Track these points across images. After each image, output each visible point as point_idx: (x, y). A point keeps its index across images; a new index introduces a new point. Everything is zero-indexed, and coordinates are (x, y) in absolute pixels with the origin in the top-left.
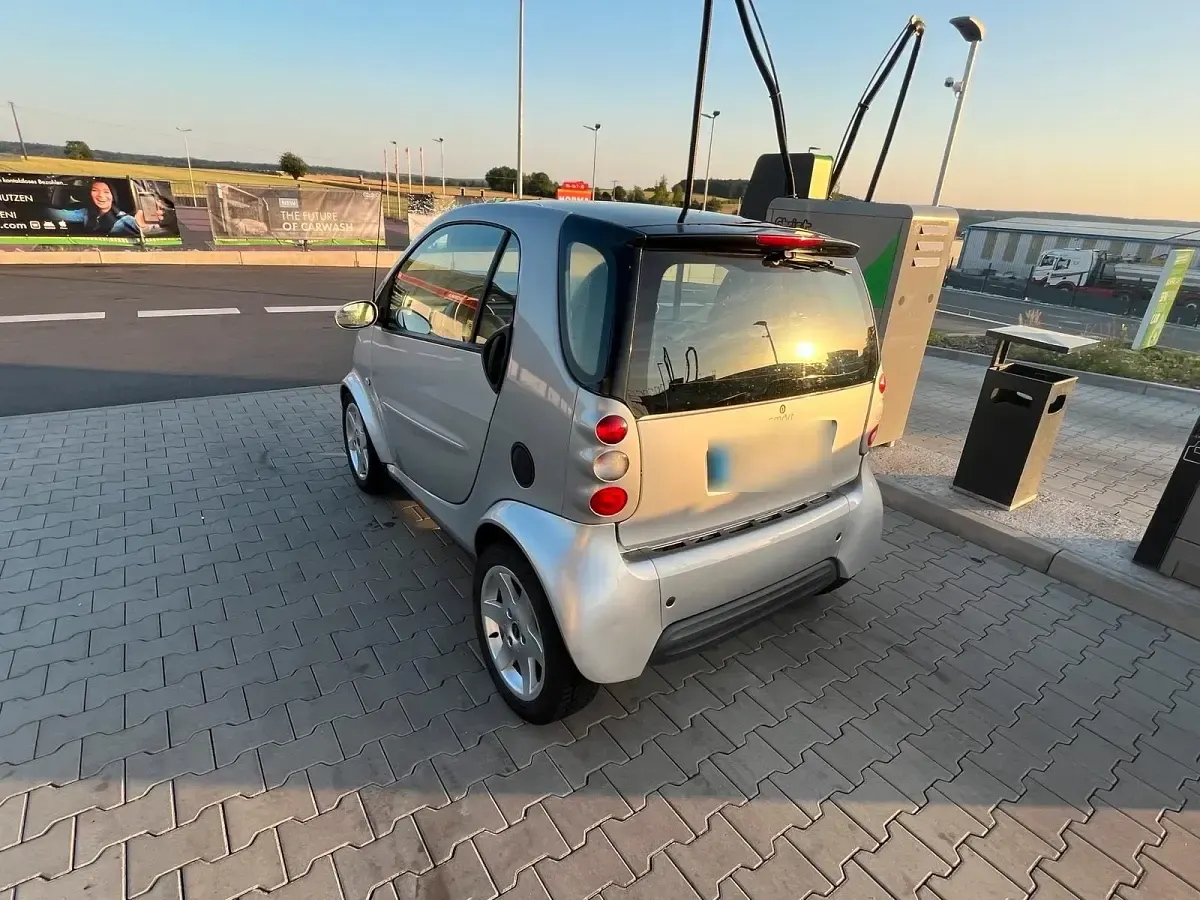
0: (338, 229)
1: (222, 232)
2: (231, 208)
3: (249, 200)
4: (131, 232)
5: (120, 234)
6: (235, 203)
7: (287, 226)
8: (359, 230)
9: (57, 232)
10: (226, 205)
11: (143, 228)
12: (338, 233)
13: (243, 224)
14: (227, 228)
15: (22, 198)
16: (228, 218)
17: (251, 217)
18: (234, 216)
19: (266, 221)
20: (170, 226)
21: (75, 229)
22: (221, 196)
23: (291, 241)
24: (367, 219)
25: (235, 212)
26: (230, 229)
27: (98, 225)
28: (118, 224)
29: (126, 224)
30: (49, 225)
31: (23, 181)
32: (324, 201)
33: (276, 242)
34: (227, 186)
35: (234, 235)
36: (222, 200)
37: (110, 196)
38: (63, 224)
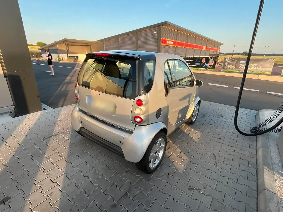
0: (256, 69)
1: (224, 68)
2: (228, 63)
3: (233, 61)
4: (206, 67)
5: (205, 68)
6: (229, 62)
7: (240, 67)
8: (263, 69)
9: (195, 67)
10: (227, 62)
11: (209, 66)
12: (255, 70)
13: (229, 67)
14: (225, 67)
15: (192, 61)
16: (226, 65)
17: (232, 65)
18: (228, 65)
19: (235, 66)
20: (213, 67)
21: (198, 66)
22: (226, 60)
23: (240, 71)
24: (267, 66)
25: (229, 64)
26: (226, 67)
27: (201, 66)
28: (205, 66)
29: (206, 66)
30: (194, 65)
31: (193, 58)
32: (254, 61)
33: (236, 71)
34: (229, 58)
35: (226, 69)
36: (226, 61)
37: (205, 61)
38: (196, 65)
